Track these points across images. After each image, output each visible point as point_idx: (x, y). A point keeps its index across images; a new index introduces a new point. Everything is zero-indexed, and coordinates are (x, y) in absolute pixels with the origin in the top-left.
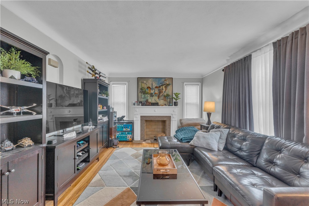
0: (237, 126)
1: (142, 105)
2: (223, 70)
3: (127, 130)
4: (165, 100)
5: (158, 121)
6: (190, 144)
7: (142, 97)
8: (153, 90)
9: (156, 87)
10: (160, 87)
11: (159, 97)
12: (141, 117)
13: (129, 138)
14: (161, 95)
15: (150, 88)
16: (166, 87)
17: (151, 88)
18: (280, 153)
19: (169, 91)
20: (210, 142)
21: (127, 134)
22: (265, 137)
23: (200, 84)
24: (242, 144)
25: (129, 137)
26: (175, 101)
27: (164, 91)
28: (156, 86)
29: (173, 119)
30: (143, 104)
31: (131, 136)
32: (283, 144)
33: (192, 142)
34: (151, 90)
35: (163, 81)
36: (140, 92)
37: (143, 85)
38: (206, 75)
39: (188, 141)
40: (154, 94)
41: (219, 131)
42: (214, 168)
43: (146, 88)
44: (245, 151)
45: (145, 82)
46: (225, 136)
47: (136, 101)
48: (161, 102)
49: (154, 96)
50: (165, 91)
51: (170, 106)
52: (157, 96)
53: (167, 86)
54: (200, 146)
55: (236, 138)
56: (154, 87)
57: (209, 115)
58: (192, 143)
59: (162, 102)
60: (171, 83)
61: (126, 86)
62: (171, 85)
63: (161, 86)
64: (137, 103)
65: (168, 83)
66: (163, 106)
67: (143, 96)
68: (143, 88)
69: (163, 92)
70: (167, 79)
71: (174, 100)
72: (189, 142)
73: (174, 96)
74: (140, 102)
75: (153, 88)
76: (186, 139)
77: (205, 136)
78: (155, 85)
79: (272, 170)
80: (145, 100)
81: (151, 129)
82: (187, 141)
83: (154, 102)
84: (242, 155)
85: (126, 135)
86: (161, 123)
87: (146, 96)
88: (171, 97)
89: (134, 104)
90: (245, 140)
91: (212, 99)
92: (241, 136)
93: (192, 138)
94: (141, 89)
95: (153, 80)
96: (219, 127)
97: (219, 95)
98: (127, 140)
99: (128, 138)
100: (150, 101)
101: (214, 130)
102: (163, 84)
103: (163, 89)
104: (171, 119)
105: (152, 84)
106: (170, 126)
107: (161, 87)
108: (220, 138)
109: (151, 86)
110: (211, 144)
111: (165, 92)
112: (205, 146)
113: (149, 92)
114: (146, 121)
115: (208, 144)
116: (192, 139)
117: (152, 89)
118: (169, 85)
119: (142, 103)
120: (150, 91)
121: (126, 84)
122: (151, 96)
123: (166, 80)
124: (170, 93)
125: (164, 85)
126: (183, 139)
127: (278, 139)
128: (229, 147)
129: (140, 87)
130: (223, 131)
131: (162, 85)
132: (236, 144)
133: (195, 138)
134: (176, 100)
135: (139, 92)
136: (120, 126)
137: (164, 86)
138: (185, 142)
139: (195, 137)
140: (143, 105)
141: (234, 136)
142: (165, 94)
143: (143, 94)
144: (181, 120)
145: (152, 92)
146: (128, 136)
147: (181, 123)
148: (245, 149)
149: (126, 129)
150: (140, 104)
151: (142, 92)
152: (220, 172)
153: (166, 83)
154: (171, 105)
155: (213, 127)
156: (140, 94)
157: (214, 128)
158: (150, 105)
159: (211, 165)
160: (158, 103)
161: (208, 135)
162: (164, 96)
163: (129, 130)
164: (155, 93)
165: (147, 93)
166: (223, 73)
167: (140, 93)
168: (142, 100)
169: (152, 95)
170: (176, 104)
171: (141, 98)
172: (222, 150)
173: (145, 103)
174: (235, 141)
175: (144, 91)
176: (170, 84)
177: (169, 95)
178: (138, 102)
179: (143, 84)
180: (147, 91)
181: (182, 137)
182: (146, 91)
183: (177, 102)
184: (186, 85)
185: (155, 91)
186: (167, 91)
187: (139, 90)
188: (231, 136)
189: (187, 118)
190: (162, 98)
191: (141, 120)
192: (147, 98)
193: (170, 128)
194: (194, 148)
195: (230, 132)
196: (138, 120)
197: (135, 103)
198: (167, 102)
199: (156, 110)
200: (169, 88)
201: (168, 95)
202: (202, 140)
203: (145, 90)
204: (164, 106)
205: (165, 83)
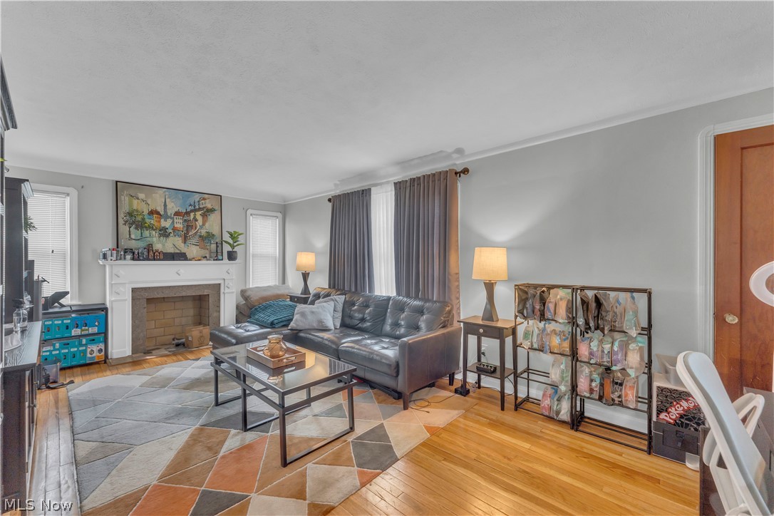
0: (353, 290)
1: (133, 259)
2: (330, 200)
3: (86, 332)
4: (203, 248)
5: (183, 298)
6: (289, 328)
7: (133, 236)
8: (169, 221)
9: (177, 214)
10: (188, 213)
11: (185, 239)
12: (134, 290)
13: (96, 354)
14: (190, 234)
15: (158, 213)
16: (204, 216)
17: (162, 213)
18: (404, 312)
19: (212, 225)
20: (322, 318)
21: (86, 345)
22: (389, 299)
23: (280, 215)
24: (364, 314)
25: (94, 351)
26: (231, 250)
27: (201, 224)
28: (176, 210)
29: (227, 290)
30: (136, 256)
31: (103, 348)
32: (406, 302)
33: (292, 324)
34: (162, 220)
35: (197, 200)
36: (126, 222)
37: (136, 204)
38: (296, 199)
39: (285, 323)
40: (171, 231)
41: (332, 300)
42: (340, 348)
43: (146, 212)
44: (368, 321)
45: (142, 196)
46: (340, 307)
47: (111, 247)
48: (192, 251)
49: (171, 235)
50: (204, 224)
51: (217, 260)
52: (179, 236)
53: (207, 212)
54: (307, 327)
55: (356, 307)
56: (171, 212)
57: (305, 276)
58: (294, 325)
59: (195, 252)
60: (217, 207)
61: (68, 200)
62: (217, 213)
63: (192, 211)
64: (115, 252)
65: (209, 206)
66: (200, 260)
67: (135, 234)
68: (137, 211)
69: (198, 227)
70: (206, 196)
71: (227, 248)
72: (286, 326)
73: (226, 237)
74: (126, 251)
75: (169, 214)
76: (281, 322)
77: (314, 310)
78: (173, 207)
79: (398, 333)
80: (141, 244)
81: (164, 320)
82: (282, 324)
83: (170, 249)
84: (365, 327)
85: (84, 348)
86: (190, 304)
87: (146, 233)
88: (218, 240)
89: (105, 257)
90: (367, 306)
91: (308, 248)
92: (363, 303)
93: (291, 317)
94: (130, 214)
95: (167, 193)
96: (328, 295)
97: (322, 241)
98: (87, 362)
99: (89, 355)
100: (158, 246)
101: (321, 300)
102: (197, 207)
103: (197, 220)
104: (222, 290)
105: (165, 205)
106: (219, 307)
107: (192, 215)
108: (334, 310)
109: (160, 209)
110: (325, 321)
111: (201, 227)
112: (315, 325)
113: (156, 224)
114: (149, 301)
115: (320, 322)
116: (291, 320)
117: (166, 217)
118: (212, 210)
119: (134, 253)
120: (159, 222)
121: (68, 195)
122: (161, 235)
123: (204, 199)
124: (216, 231)
125: (200, 209)
126: (276, 321)
127: (401, 298)
128: (348, 321)
129: (124, 208)
130: (338, 299)
131: (195, 210)
132: (356, 315)
133: (296, 317)
134: (233, 247)
135: (121, 222)
136: (56, 322)
137: (200, 212)
138: (279, 327)
139: (297, 314)
140: (139, 259)
141: (353, 304)
142: (203, 232)
143: (136, 228)
144: (243, 293)
145: (166, 224)
146: (89, 350)
147: (246, 298)
148: (368, 318)
149: (82, 330)
150: (128, 257)
151: (132, 224)
152: (350, 349)
153: (204, 206)
154: (220, 257)
155: (317, 296)
156: (124, 229)
157: (319, 298)
158: (162, 257)
159: (334, 346)
160: (185, 253)
161: (318, 308)
162: (200, 236)
163: (95, 330)
164: (174, 229)
165: (151, 227)
166: (330, 204)
167: (125, 224)
168: (133, 245)
169: (164, 233)
170: (232, 256)
171: (130, 238)
172: (338, 327)
173: (146, 253)
174: (355, 311)
175: (139, 221)
176: (215, 210)
177: (213, 235)
178: (118, 251)
179: (135, 202)
180: (152, 221)
181: (271, 319)
182: (147, 221)
183: (236, 252)
184: (251, 215)
185: (173, 222)
186: (207, 225)
187: (121, 215)
188: (348, 304)
189: (254, 286)
190: (194, 241)
191: (133, 299)
192: (148, 239)
193: (219, 312)
194: (297, 333)
195: (347, 299)
196: (126, 300)
197: (109, 253)
198: (207, 251)
199: (182, 271)
200: (213, 218)
201: (210, 236)
202: (310, 317)
203: (143, 219)
204: (204, 262)
205: (201, 206)
